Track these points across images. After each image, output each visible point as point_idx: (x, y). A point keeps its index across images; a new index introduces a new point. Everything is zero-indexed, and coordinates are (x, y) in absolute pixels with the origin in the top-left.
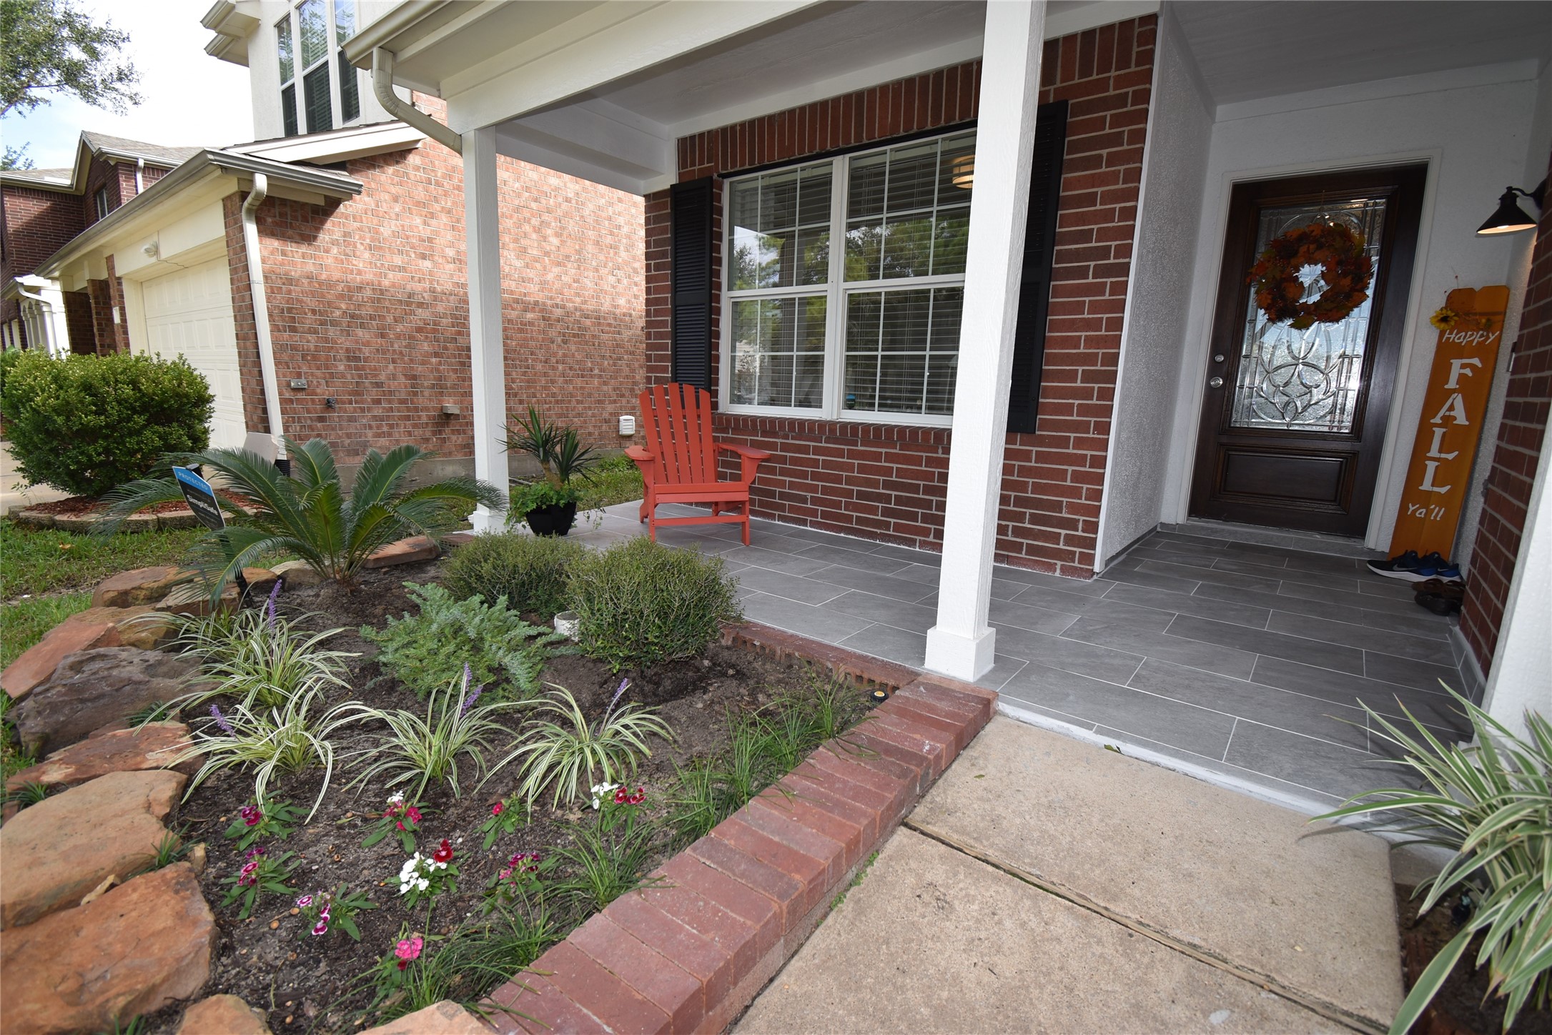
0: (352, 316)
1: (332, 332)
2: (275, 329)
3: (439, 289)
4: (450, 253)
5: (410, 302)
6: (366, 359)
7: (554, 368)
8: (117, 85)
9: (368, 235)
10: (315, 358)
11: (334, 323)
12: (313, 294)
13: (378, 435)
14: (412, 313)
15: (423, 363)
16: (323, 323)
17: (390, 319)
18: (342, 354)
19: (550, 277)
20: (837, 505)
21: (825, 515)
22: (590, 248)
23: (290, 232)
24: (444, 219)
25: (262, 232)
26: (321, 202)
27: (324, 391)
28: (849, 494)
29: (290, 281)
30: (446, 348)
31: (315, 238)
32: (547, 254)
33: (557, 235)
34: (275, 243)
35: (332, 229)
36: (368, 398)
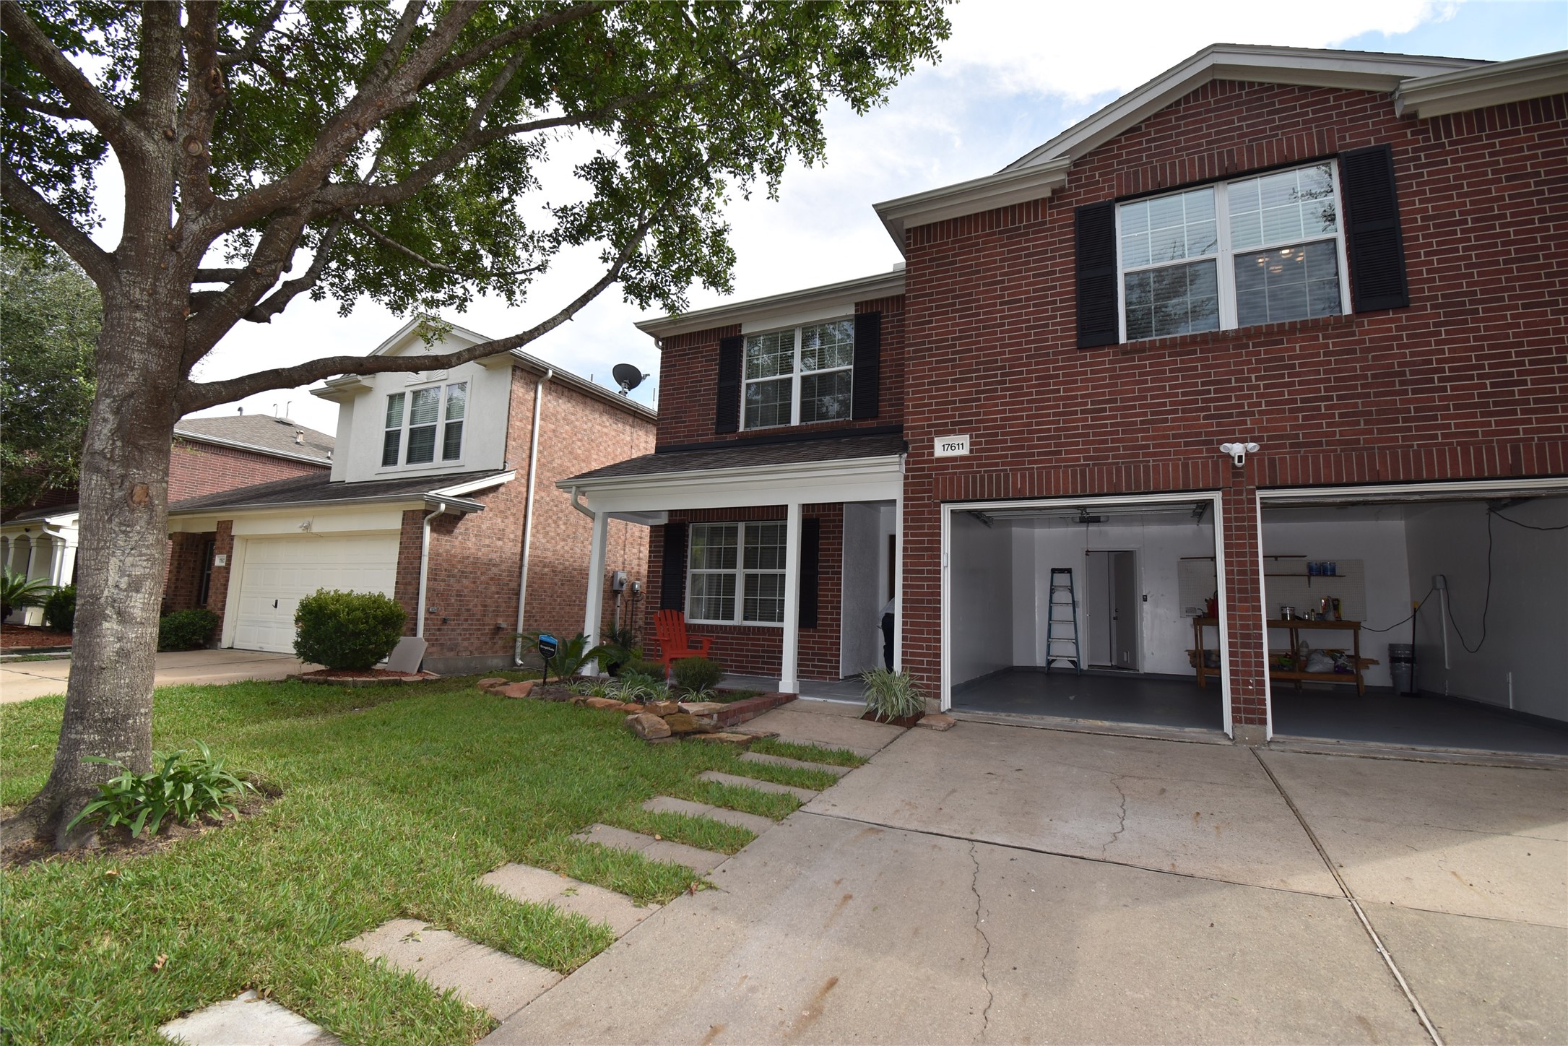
0: (462, 572)
1: (452, 581)
4: (512, 536)
5: (490, 564)
6: (465, 596)
7: (555, 600)
9: (476, 530)
10: (442, 595)
11: (454, 576)
12: (447, 561)
13: (464, 640)
14: (490, 570)
15: (491, 598)
16: (449, 576)
17: (479, 574)
18: (454, 593)
19: (559, 547)
20: (742, 661)
21: (736, 667)
22: (581, 530)
23: (444, 530)
24: (512, 519)
25: (432, 530)
26: (458, 513)
27: (443, 614)
28: (747, 656)
29: (438, 555)
31: (453, 532)
32: (558, 535)
33: (565, 524)
34: (435, 535)
35: (461, 527)
36: (462, 618)
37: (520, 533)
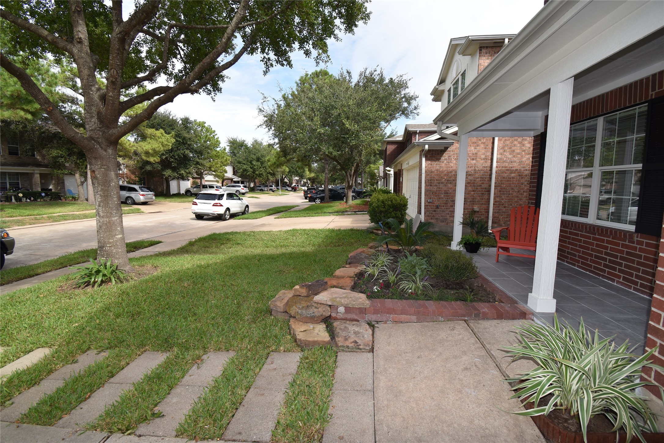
0: (448, 181)
1: (441, 185)
2: (426, 185)
3: (477, 169)
4: (483, 157)
6: (450, 193)
8: (414, 111)
9: (456, 156)
10: (435, 193)
11: (442, 183)
12: (437, 175)
16: (439, 183)
18: (443, 192)
20: (587, 260)
23: (434, 158)
24: (482, 146)
25: (426, 160)
26: (443, 148)
27: (436, 203)
28: (592, 255)
29: (432, 172)
30: (477, 189)
31: (440, 159)
34: (429, 162)
35: (446, 155)
36: (449, 205)
37: (489, 154)
